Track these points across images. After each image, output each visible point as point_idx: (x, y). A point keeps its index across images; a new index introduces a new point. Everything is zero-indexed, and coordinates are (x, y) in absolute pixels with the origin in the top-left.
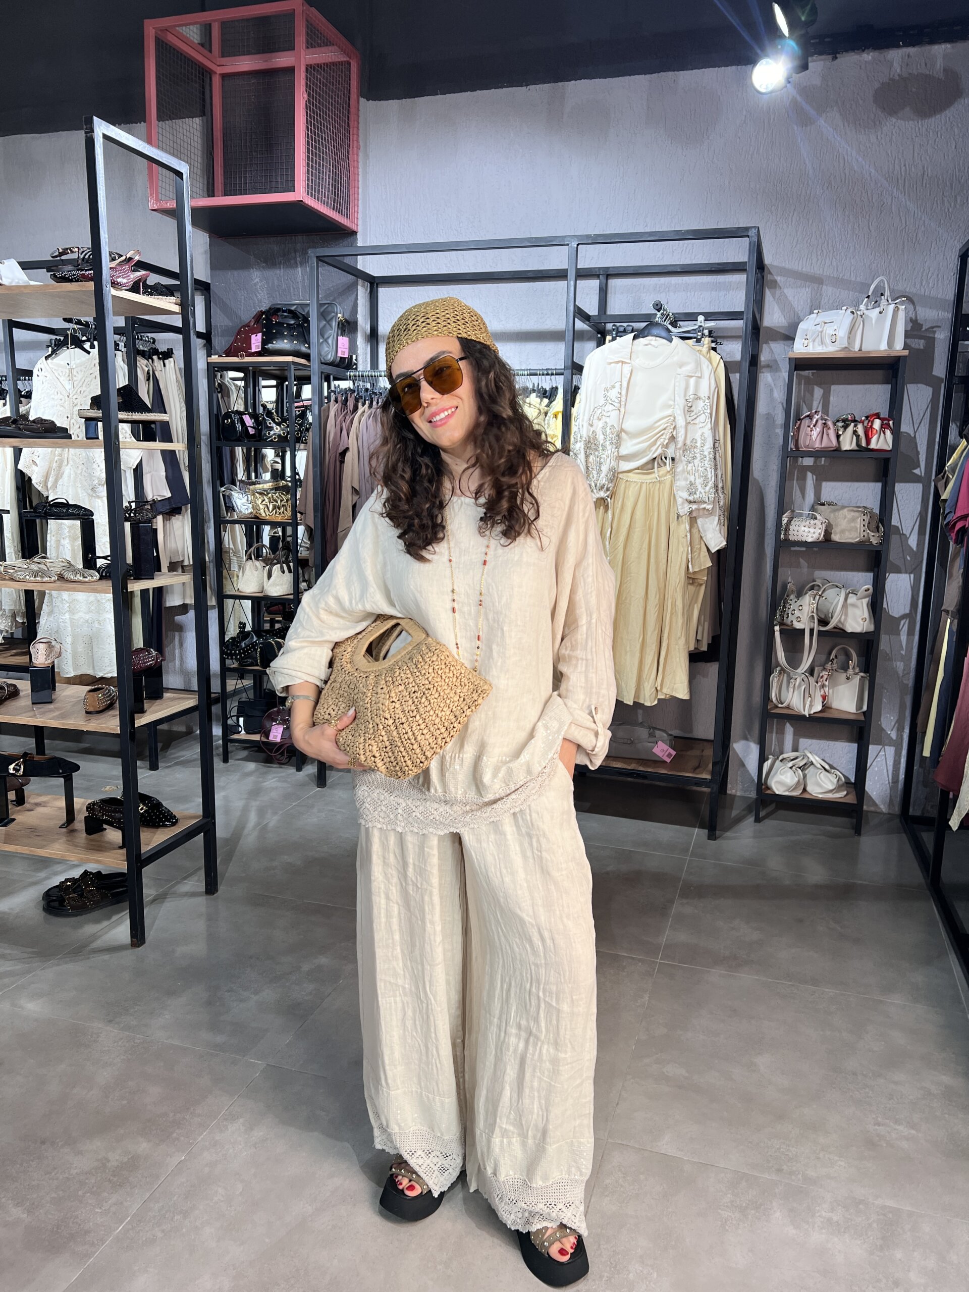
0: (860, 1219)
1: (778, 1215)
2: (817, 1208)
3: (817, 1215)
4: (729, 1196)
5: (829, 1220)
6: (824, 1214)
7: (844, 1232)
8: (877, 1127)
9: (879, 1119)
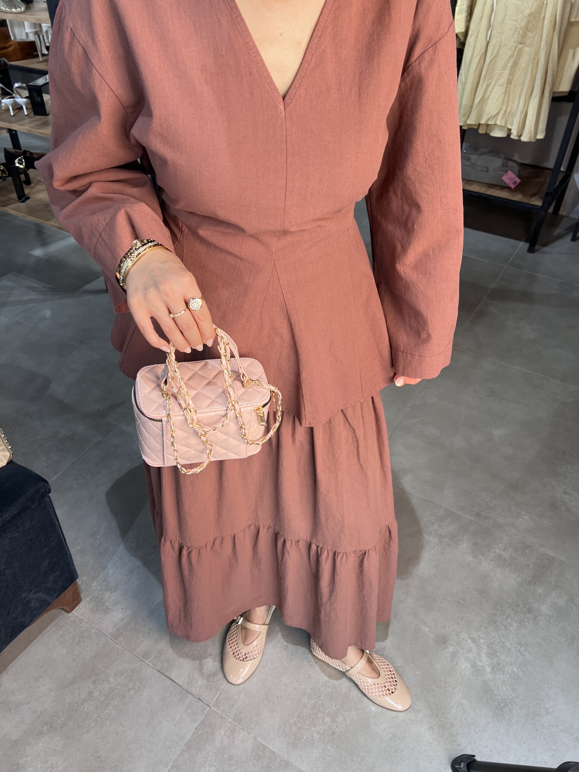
0: (522, 559)
1: (465, 546)
2: (495, 546)
3: (493, 550)
4: (435, 526)
5: (500, 556)
6: (498, 551)
7: (507, 566)
8: (564, 495)
9: (568, 490)
